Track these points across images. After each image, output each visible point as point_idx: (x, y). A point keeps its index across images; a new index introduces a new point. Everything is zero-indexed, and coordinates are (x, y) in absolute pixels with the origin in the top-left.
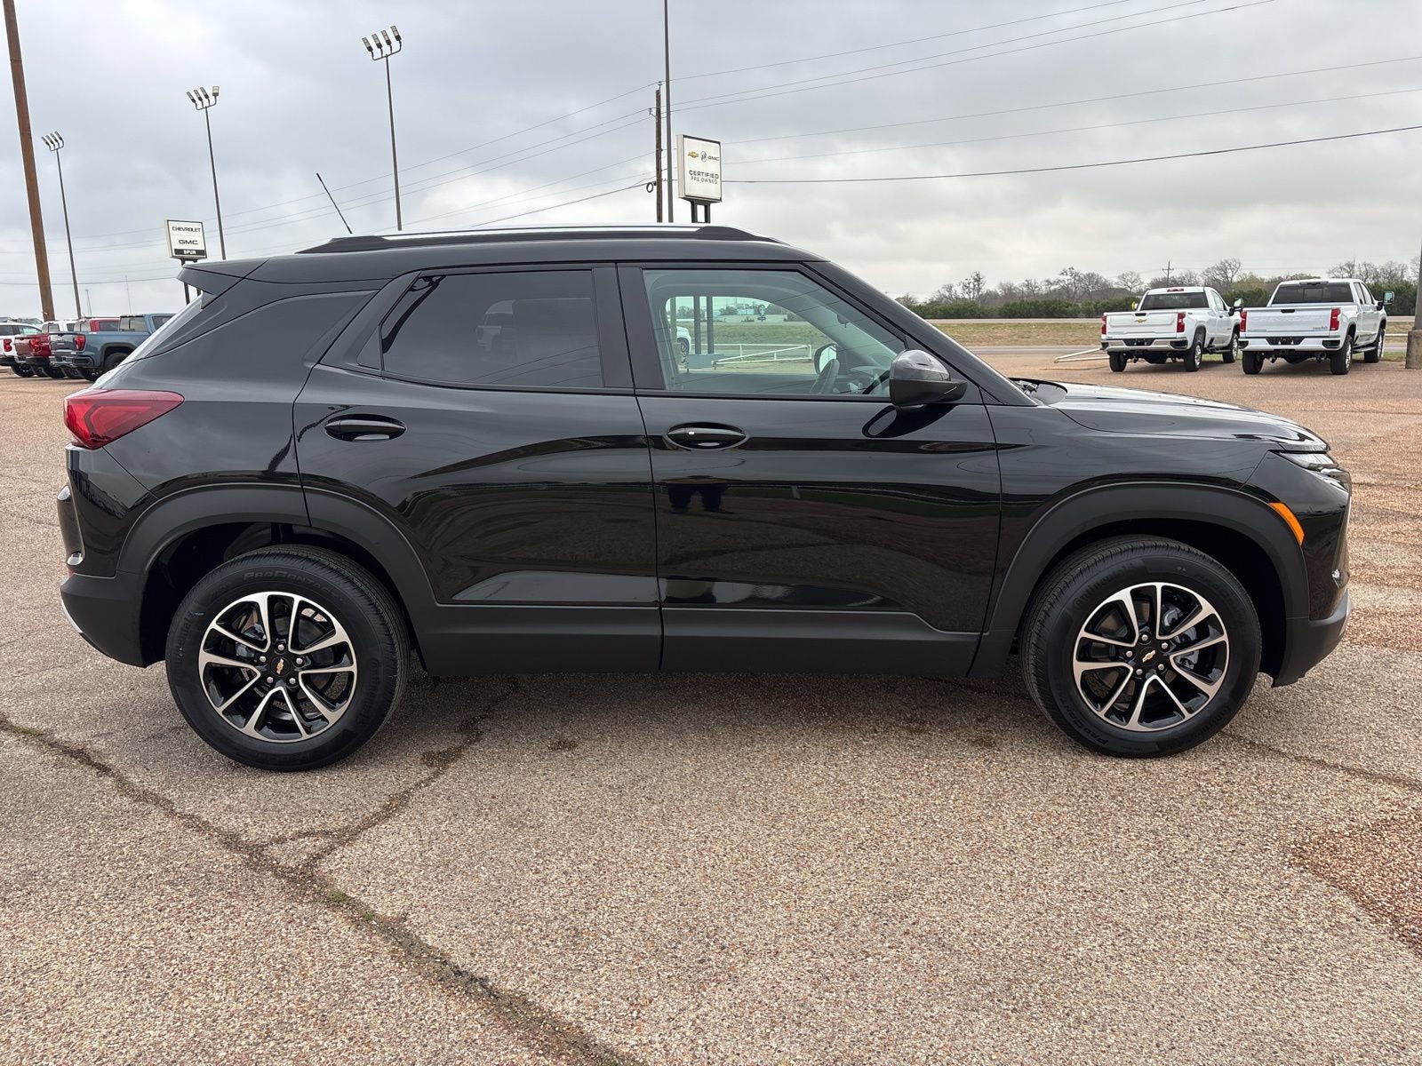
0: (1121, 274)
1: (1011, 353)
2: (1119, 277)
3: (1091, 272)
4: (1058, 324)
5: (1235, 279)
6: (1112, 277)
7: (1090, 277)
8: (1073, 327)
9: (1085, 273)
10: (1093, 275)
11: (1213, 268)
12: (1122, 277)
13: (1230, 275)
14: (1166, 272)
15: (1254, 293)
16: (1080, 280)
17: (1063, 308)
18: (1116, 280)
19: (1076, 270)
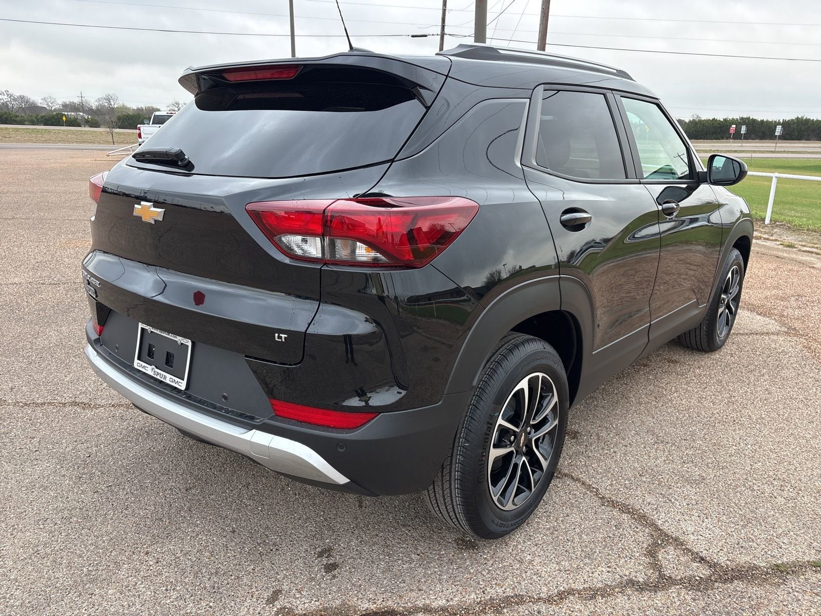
0: (43, 97)
1: (53, 148)
2: (42, 99)
3: (22, 94)
4: (29, 129)
5: (115, 106)
6: (37, 99)
7: (22, 97)
8: (40, 131)
9: (18, 95)
10: (24, 97)
11: (102, 98)
12: (44, 99)
13: (113, 103)
14: (81, 98)
15: (136, 116)
16: (15, 100)
17: (14, 118)
18: (40, 101)
19: (10, 92)
